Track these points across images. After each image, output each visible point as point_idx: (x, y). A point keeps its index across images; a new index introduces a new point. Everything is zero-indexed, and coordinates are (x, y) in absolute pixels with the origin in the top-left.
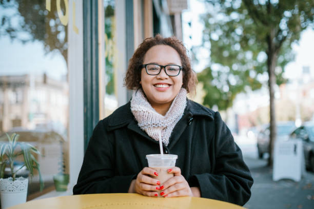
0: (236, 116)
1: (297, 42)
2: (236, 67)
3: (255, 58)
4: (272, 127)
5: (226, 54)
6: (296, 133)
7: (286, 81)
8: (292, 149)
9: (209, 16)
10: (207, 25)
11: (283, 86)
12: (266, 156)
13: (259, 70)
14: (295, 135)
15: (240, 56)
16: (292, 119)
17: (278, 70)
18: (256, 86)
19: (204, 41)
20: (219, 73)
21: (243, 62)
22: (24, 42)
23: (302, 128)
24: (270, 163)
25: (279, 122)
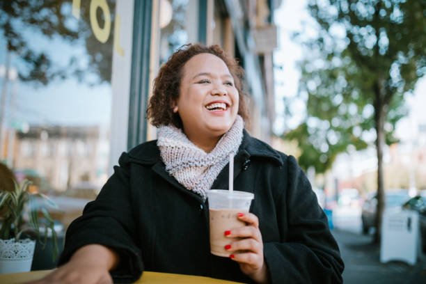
0: (336, 181)
1: (412, 92)
2: (336, 122)
3: (360, 112)
4: (379, 196)
5: (325, 107)
6: (410, 205)
7: (398, 141)
8: (405, 224)
9: (306, 62)
10: (304, 72)
11: (394, 146)
12: (372, 231)
13: (365, 126)
14: (409, 206)
15: (342, 110)
16: (404, 187)
17: (387, 127)
18: (361, 145)
19: (299, 90)
20: (317, 130)
21: (346, 117)
22: (92, 85)
23: (417, 198)
24: (377, 240)
25: (389, 191)
